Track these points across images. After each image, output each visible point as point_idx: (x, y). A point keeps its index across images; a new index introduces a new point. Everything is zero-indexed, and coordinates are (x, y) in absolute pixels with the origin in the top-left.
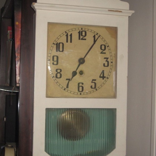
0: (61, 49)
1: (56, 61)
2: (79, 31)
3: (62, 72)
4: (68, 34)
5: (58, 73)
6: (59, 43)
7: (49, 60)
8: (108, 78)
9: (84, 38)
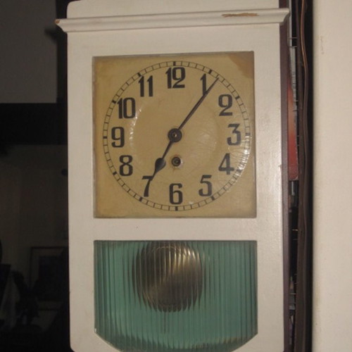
0: (129, 113)
1: (119, 139)
2: (167, 69)
3: (133, 162)
4: (143, 77)
6: (126, 100)
7: (105, 137)
8: (239, 171)
9: (179, 84)
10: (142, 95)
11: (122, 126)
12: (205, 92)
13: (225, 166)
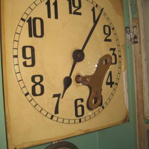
0: (39, 33)
1: (29, 58)
3: (44, 80)
4: (49, 1)
5: (37, 84)
6: (35, 19)
7: (16, 56)
8: (117, 84)
9: (78, 11)
10: (49, 16)
11: (33, 46)
12: (96, 22)
13: (109, 81)
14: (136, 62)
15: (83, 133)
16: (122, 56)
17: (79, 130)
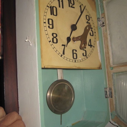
1: (51, 25)
5: (54, 37)
6: (53, 7)
7: (45, 23)
8: (94, 47)
9: (73, 6)
13: (90, 44)
14: (104, 37)
15: (77, 68)
16: (96, 32)
17: (75, 66)
